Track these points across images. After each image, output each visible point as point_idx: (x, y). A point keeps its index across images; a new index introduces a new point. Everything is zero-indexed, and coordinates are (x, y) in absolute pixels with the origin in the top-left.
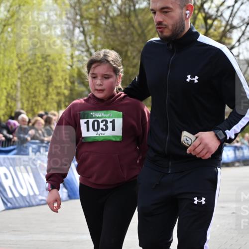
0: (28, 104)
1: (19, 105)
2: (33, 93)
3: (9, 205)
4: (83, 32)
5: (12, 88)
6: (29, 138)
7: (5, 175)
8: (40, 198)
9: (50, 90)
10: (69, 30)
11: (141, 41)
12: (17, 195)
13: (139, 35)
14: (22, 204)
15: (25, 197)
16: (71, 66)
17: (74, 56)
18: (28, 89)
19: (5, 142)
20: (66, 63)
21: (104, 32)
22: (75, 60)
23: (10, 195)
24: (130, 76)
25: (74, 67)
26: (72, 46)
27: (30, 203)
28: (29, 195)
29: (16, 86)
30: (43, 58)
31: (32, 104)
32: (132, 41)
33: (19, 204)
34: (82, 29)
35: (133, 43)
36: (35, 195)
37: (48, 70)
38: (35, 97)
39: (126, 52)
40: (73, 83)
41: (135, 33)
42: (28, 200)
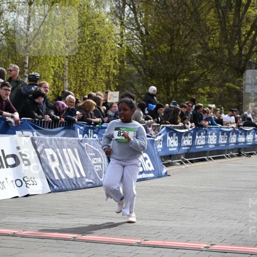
0: (76, 84)
1: (67, 84)
2: (82, 72)
3: (55, 187)
4: (134, 10)
5: (59, 67)
6: (76, 120)
7: (52, 156)
8: (87, 180)
9: (99, 69)
10: (118, 7)
11: (193, 20)
12: (63, 177)
13: (192, 13)
14: (69, 187)
15: (72, 179)
16: (121, 45)
17: (124, 34)
18: (75, 68)
19: (52, 122)
20: (115, 42)
21: (156, 9)
22: (125, 38)
23: (57, 178)
24: (182, 56)
25: (123, 46)
26: (122, 24)
27: (77, 186)
28: (76, 178)
29: (63, 65)
30: (91, 36)
31: (80, 84)
32: (184, 20)
33: (65, 186)
34: (132, 6)
35: (185, 22)
36: (82, 177)
37: (97, 49)
38: (83, 76)
39: (178, 30)
40: (122, 62)
41: (187, 10)
42: (75, 183)
